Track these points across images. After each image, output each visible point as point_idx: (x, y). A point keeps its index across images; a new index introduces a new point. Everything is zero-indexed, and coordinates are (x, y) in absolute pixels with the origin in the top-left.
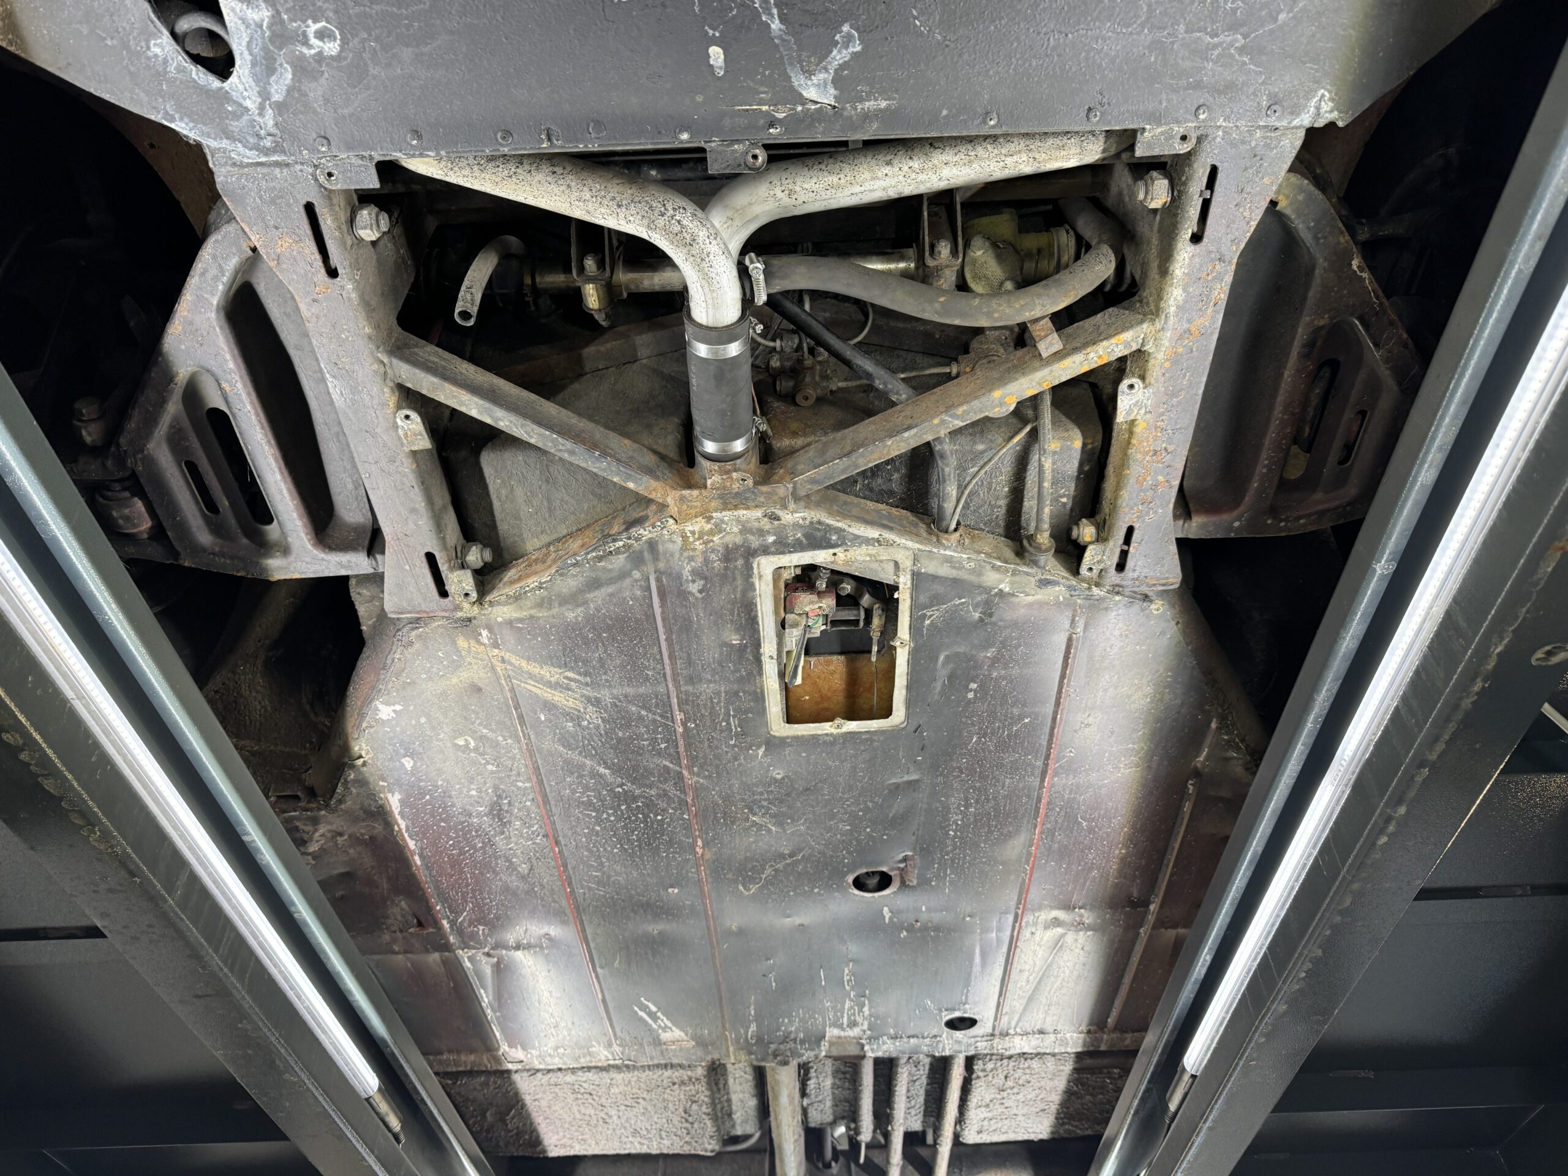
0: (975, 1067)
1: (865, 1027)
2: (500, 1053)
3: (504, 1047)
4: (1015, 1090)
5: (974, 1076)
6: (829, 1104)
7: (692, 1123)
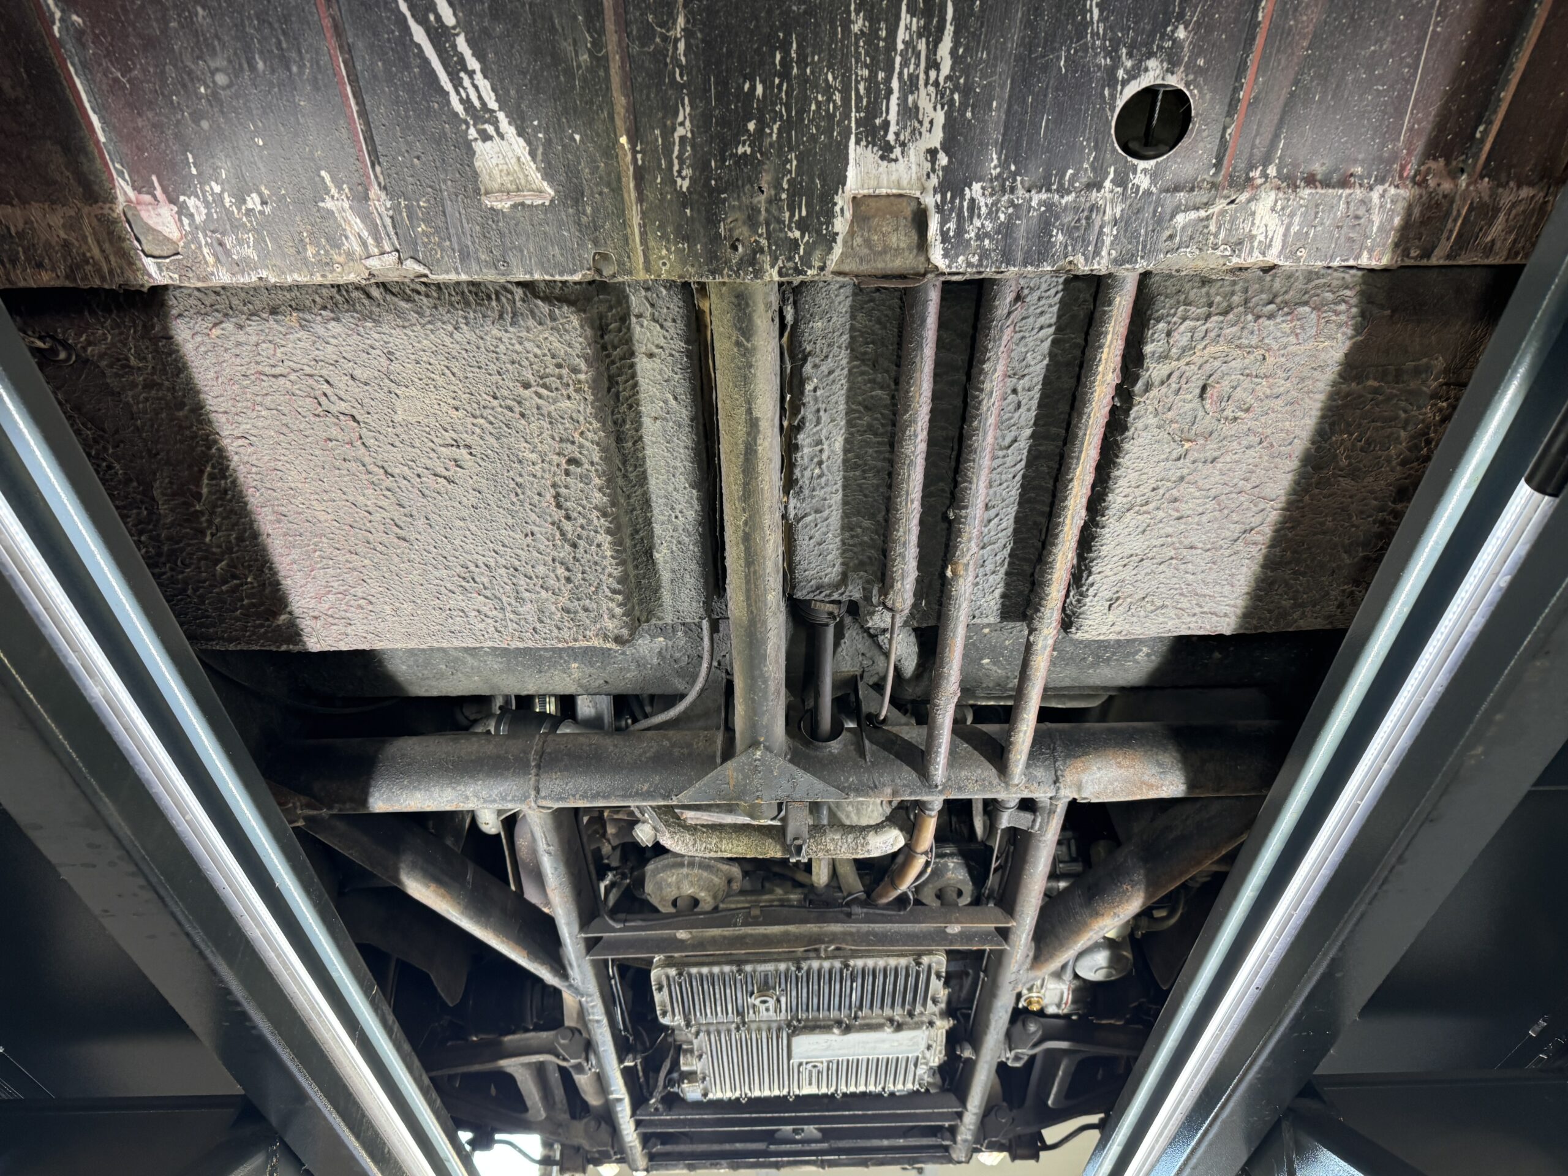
0: (1148, 349)
1: (935, 139)
2: (119, 208)
3: (124, 189)
4: (1211, 448)
5: (1139, 386)
6: (835, 517)
7: (574, 546)
